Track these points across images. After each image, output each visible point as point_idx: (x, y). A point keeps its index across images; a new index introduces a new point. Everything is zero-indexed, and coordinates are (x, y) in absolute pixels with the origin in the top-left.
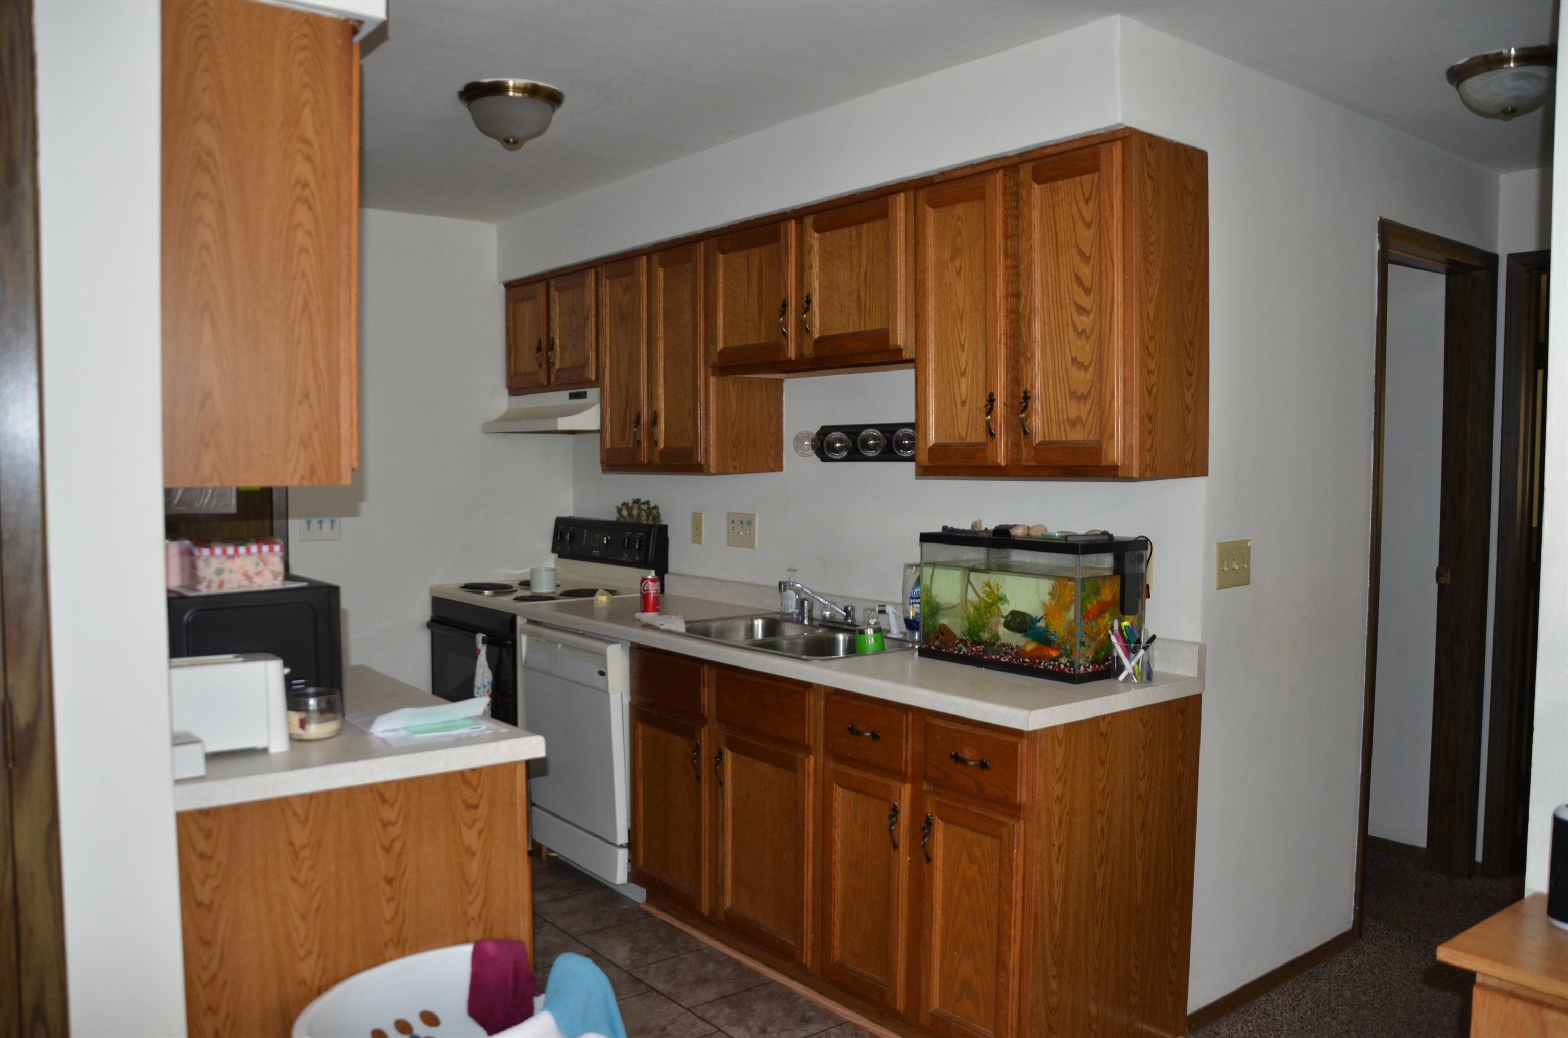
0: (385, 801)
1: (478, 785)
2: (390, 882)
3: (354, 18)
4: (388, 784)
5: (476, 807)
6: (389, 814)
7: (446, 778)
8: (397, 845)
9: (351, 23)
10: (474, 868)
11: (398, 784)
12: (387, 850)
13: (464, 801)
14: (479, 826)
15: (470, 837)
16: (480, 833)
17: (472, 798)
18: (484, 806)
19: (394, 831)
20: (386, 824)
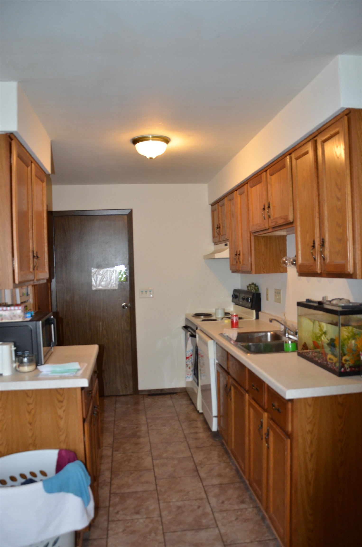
0: (28, 396)
1: (63, 394)
2: (30, 424)
3: (9, 132)
4: (29, 391)
5: (62, 402)
6: (30, 401)
7: (50, 391)
8: (33, 412)
9: (8, 134)
10: (62, 423)
11: (33, 391)
12: (29, 413)
13: (58, 399)
14: (63, 409)
15: (60, 412)
16: (64, 411)
17: (60, 398)
18: (65, 403)
19: (32, 406)
20: (29, 404)
